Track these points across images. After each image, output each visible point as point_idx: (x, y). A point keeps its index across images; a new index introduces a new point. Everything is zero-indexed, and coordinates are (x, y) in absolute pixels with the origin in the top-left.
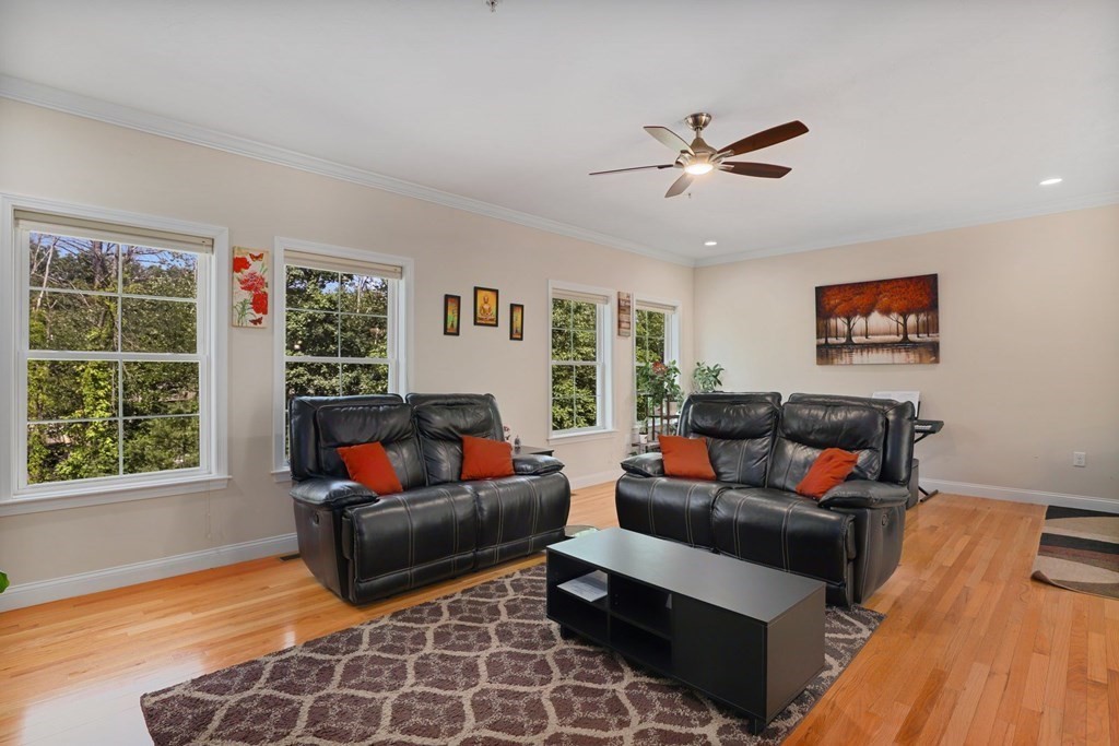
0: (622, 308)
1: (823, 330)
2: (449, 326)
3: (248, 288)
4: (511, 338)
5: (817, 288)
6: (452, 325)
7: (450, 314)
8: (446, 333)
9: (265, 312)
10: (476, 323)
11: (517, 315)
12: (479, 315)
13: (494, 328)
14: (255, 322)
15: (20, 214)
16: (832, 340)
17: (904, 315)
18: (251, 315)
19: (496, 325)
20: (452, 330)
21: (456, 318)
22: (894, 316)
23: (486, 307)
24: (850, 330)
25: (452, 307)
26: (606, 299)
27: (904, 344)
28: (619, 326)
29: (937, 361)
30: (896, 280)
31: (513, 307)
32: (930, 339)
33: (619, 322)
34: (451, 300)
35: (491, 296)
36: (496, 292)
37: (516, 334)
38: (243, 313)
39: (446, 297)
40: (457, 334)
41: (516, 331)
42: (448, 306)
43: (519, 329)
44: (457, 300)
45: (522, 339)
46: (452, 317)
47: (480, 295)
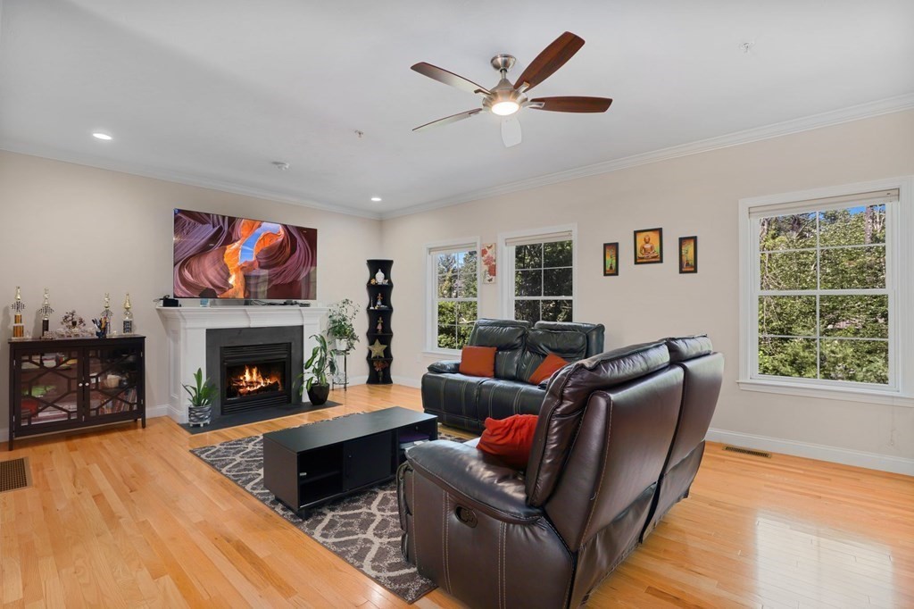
2: (608, 268)
3: (486, 264)
4: (681, 272)
6: (611, 268)
7: (608, 259)
8: (605, 274)
9: (495, 275)
10: (636, 263)
11: (689, 248)
12: (639, 255)
13: (660, 264)
14: (490, 280)
15: (430, 250)
18: (488, 277)
19: (661, 261)
20: (611, 271)
21: (614, 261)
23: (648, 246)
25: (610, 252)
31: (682, 241)
34: (612, 248)
35: (655, 238)
37: (687, 268)
38: (485, 277)
39: (605, 245)
40: (616, 273)
41: (688, 264)
42: (607, 253)
43: (692, 262)
44: (615, 246)
45: (695, 271)
46: (611, 261)
47: (640, 237)
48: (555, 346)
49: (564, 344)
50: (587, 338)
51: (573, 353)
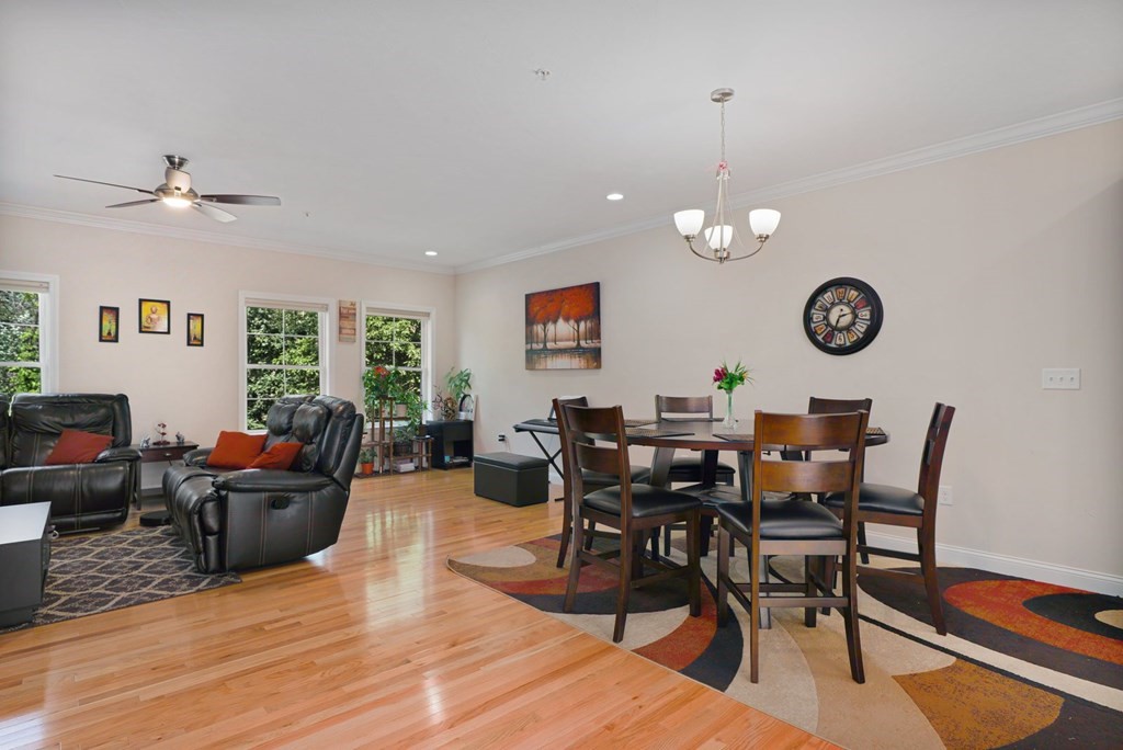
0: (346, 315)
1: (530, 338)
2: (105, 333)
4: (189, 344)
5: (527, 296)
6: (109, 334)
7: (105, 323)
8: (101, 340)
10: (141, 331)
11: (197, 323)
12: (144, 323)
13: (167, 336)
16: (535, 346)
17: (578, 322)
19: (169, 333)
20: (109, 338)
21: (114, 327)
22: (572, 322)
23: (154, 316)
24: (545, 336)
25: (108, 316)
26: (326, 308)
27: (577, 351)
28: (340, 332)
29: (599, 366)
30: (573, 288)
32: (593, 345)
33: (340, 328)
35: (162, 308)
36: (168, 303)
37: (195, 341)
39: (102, 309)
40: (116, 340)
41: (195, 338)
42: (104, 317)
43: (199, 337)
44: (115, 311)
45: (202, 345)
46: (108, 326)
47: (146, 306)
48: (69, 421)
49: (82, 418)
50: (113, 409)
51: (96, 426)
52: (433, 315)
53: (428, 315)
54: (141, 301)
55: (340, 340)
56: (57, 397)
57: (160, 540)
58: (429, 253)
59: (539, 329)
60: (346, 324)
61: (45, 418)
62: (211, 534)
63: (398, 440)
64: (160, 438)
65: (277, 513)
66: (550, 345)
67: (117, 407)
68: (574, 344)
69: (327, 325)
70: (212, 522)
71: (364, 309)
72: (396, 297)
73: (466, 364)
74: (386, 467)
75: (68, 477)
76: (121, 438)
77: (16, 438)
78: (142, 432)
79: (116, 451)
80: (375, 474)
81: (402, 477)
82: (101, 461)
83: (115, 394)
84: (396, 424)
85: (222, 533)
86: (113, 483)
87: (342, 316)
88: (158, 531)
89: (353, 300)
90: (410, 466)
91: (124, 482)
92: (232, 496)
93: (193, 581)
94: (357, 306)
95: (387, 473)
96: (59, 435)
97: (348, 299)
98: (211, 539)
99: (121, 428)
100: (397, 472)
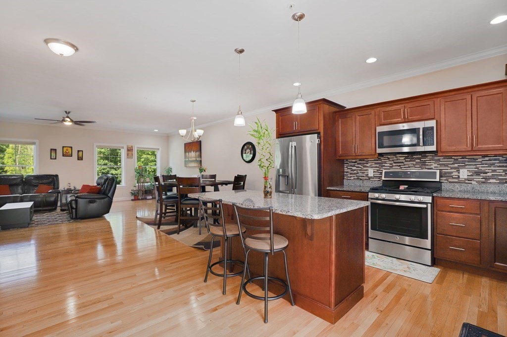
0: (130, 150)
1: (185, 157)
5: (184, 144)
7: (52, 154)
8: (51, 159)
11: (80, 153)
12: (65, 154)
16: (186, 159)
20: (53, 158)
21: (55, 155)
22: (195, 152)
23: (67, 151)
24: (189, 156)
26: (123, 148)
27: (196, 161)
28: (128, 155)
29: (201, 166)
32: (200, 160)
35: (70, 149)
37: (80, 159)
39: (51, 149)
40: (56, 159)
42: (52, 152)
43: (81, 157)
44: (55, 150)
45: (82, 160)
46: (53, 154)
47: (65, 149)
48: (41, 182)
49: (45, 181)
50: (54, 179)
51: (49, 184)
52: (160, 149)
53: (158, 149)
54: (63, 147)
55: (128, 158)
56: (37, 175)
57: (65, 214)
58: (155, 130)
59: (187, 154)
60: (130, 152)
61: (34, 181)
62: (74, 209)
63: (146, 189)
64: (69, 188)
65: (91, 204)
66: (190, 159)
67: (55, 178)
68: (195, 159)
69: (123, 153)
70: (74, 206)
71: (136, 148)
72: (148, 144)
73: (171, 165)
74: (143, 197)
75: (40, 197)
76: (56, 187)
77: (26, 187)
78: (63, 186)
79: (54, 190)
80: (139, 199)
81: (148, 201)
82: (50, 193)
83: (54, 174)
84: (145, 184)
85: (76, 209)
86: (52, 199)
87: (128, 150)
88: (65, 212)
89: (132, 145)
90: (151, 197)
91: (55, 198)
92: (79, 200)
93: (69, 221)
94: (133, 147)
95: (142, 199)
96: (37, 186)
97: (130, 145)
98: (74, 210)
99: (56, 185)
100: (146, 199)
